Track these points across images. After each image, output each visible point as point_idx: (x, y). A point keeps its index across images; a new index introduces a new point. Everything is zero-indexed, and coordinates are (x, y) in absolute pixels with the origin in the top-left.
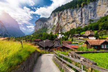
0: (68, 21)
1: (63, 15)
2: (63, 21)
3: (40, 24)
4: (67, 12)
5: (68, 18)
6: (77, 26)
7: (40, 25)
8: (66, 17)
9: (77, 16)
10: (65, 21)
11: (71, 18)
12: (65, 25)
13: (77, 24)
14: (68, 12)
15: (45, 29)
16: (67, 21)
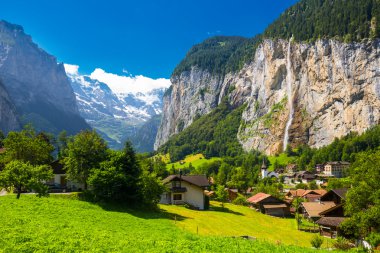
0: (335, 91)
1: (312, 61)
2: (314, 88)
3: (199, 87)
4: (329, 53)
5: (335, 77)
6: (372, 117)
7: (202, 92)
8: (324, 73)
9: (372, 74)
10: (325, 89)
11: (346, 80)
12: (323, 111)
13: (372, 109)
14: (333, 50)
15: (229, 117)
16: (332, 91)
